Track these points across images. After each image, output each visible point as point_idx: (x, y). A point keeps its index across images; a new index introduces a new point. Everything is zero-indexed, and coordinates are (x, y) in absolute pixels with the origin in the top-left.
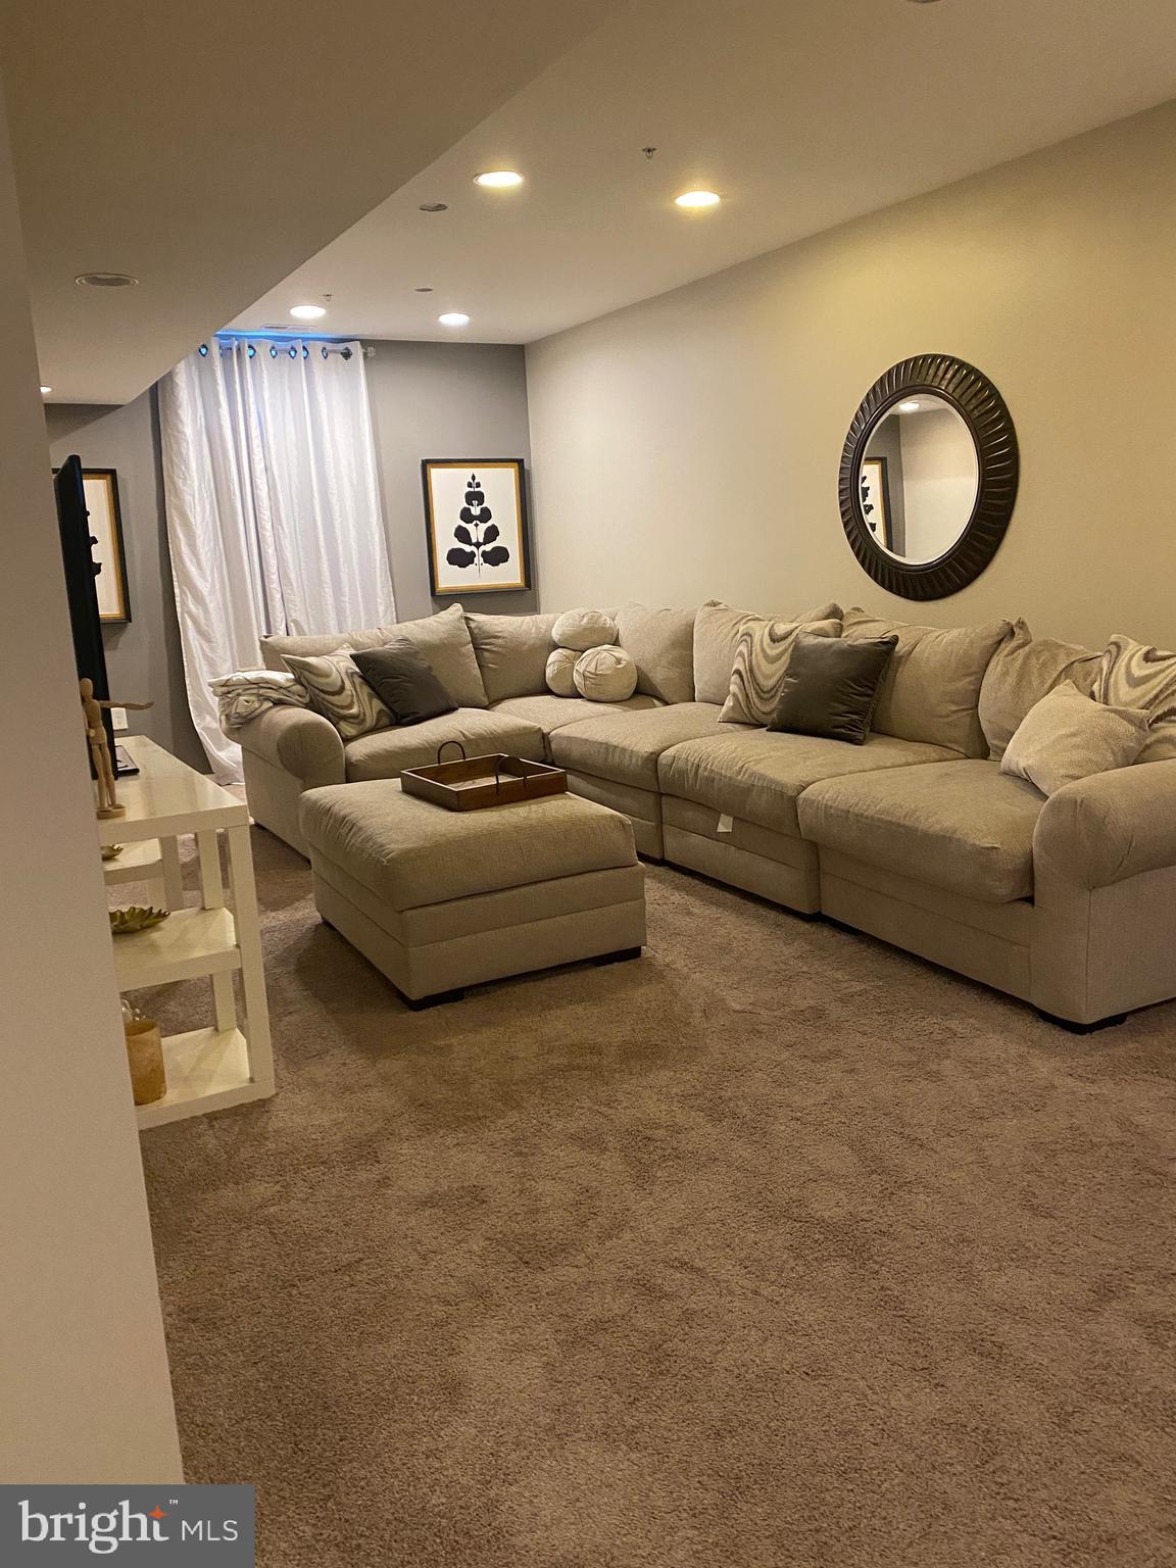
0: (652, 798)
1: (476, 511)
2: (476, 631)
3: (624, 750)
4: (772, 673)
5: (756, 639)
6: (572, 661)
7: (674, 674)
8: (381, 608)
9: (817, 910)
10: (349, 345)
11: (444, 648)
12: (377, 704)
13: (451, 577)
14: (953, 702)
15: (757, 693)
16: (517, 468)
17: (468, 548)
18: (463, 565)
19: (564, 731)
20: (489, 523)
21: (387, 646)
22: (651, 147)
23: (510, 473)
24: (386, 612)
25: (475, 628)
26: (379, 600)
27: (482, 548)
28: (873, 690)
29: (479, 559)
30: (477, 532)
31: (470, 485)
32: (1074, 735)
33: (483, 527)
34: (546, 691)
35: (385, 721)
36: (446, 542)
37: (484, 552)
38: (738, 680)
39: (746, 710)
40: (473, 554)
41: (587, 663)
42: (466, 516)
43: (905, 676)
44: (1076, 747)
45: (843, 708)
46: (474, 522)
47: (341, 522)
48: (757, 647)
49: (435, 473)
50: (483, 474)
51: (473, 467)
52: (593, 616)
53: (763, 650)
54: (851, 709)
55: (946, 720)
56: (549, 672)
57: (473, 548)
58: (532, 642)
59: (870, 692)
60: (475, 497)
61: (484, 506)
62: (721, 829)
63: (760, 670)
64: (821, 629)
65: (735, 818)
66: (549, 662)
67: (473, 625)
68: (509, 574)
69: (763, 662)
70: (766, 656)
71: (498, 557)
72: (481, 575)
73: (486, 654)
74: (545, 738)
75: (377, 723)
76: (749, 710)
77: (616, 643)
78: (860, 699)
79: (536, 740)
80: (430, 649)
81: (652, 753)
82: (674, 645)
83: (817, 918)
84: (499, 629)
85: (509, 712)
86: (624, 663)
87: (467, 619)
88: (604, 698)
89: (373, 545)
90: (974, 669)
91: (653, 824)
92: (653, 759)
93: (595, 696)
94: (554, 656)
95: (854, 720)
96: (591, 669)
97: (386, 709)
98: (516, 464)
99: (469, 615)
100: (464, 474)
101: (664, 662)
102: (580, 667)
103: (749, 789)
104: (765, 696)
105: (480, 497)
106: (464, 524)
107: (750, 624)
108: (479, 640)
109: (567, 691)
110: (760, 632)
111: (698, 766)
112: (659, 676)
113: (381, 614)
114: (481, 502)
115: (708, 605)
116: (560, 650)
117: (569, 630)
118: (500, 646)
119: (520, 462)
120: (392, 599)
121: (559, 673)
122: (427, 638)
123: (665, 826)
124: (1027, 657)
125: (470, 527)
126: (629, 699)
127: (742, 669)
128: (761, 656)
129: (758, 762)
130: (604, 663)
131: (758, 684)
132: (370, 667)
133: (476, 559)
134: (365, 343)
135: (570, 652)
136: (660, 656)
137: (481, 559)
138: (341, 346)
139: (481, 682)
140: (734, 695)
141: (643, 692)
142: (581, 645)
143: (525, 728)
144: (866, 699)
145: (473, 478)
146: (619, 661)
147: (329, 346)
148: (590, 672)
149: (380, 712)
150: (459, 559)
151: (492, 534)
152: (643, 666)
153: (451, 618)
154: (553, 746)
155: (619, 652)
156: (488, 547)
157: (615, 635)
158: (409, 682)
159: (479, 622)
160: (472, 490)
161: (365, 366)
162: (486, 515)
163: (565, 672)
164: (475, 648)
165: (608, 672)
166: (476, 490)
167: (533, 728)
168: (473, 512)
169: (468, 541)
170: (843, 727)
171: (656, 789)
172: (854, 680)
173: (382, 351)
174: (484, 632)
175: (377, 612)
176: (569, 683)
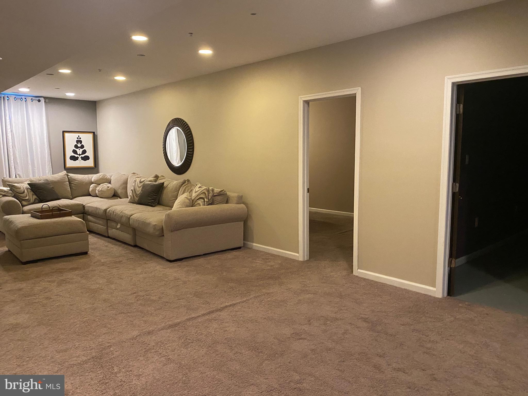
0: (105, 220)
1: (79, 145)
2: (70, 178)
3: (100, 209)
4: (139, 190)
5: (137, 182)
6: (96, 187)
7: (123, 191)
8: (47, 172)
9: (135, 244)
10: (40, 99)
11: (59, 183)
12: (35, 197)
13: (70, 164)
14: (174, 197)
15: (136, 195)
16: (93, 134)
17: (76, 156)
18: (75, 160)
19: (88, 205)
20: (83, 149)
21: (40, 182)
22: (100, 69)
23: (91, 135)
24: (49, 173)
25: (70, 177)
26: (46, 169)
27: (81, 156)
28: (158, 194)
29: (80, 159)
30: (80, 151)
31: (78, 138)
32: (179, 202)
33: (81, 150)
34: (90, 195)
35: (37, 201)
36: (69, 153)
37: (82, 157)
38: (132, 192)
39: (133, 199)
40: (78, 157)
41: (99, 188)
42: (76, 146)
43: (165, 191)
44: (179, 205)
45: (150, 198)
46: (79, 149)
47: (35, 147)
48: (136, 184)
49: (66, 135)
50: (81, 135)
51: (79, 133)
52: (103, 176)
53: (138, 185)
54: (152, 199)
55: (172, 201)
56: (90, 190)
57: (78, 156)
58: (86, 182)
59: (157, 195)
60: (79, 141)
61: (82, 144)
62: (118, 227)
63: (137, 190)
64: (151, 180)
65: (121, 224)
66: (90, 187)
67: (69, 177)
68: (90, 163)
69: (137, 188)
70: (138, 186)
71: (86, 158)
72: (80, 163)
73: (72, 185)
74: (84, 206)
75: (34, 202)
76: (134, 200)
77: (110, 183)
78: (154, 196)
79: (82, 206)
80: (54, 183)
81: (105, 209)
82: (124, 183)
83: (135, 246)
84: (77, 178)
85: (76, 200)
86: (110, 188)
87: (67, 175)
88: (103, 197)
89: (45, 154)
90: (177, 190)
91: (106, 227)
92: (106, 210)
93: (101, 196)
94: (92, 186)
95: (152, 201)
96: (100, 189)
97: (37, 198)
98: (93, 133)
99: (68, 174)
100: (77, 135)
101: (121, 188)
102: (98, 189)
103: (122, 217)
104: (137, 196)
105: (81, 142)
106: (75, 149)
107: (136, 178)
108: (70, 181)
109: (95, 195)
110: (138, 180)
111: (114, 212)
112: (119, 191)
113: (47, 173)
114: (81, 143)
115: (133, 173)
116: (93, 184)
117: (96, 179)
118: (76, 183)
119: (94, 133)
120: (51, 169)
121: (92, 190)
122: (54, 180)
123: (109, 228)
124: (186, 187)
125: (77, 150)
126: (111, 197)
127: (133, 189)
128: (137, 186)
129: (125, 210)
130: (104, 188)
131: (136, 193)
132: (34, 187)
133: (79, 159)
134: (45, 98)
135: (96, 185)
136: (120, 186)
137: (81, 159)
138: (38, 98)
139: (70, 192)
140: (131, 196)
141: (115, 195)
142: (99, 183)
143: (78, 204)
144: (156, 197)
145: (79, 136)
146: (108, 187)
147: (34, 98)
148: (100, 190)
149: (35, 199)
150: (73, 158)
151: (84, 152)
152: (115, 188)
153: (63, 174)
154: (86, 209)
155: (109, 185)
156: (83, 156)
157: (110, 181)
158: (45, 191)
159: (71, 176)
160: (78, 140)
161: (45, 104)
162: (82, 147)
163: (94, 190)
164: (69, 183)
165: (105, 190)
166: (80, 140)
167: (80, 204)
168: (78, 146)
169: (77, 154)
170: (150, 203)
171: (106, 218)
172: (153, 192)
173: (49, 100)
174: (72, 179)
175: (46, 172)
176: (95, 193)
